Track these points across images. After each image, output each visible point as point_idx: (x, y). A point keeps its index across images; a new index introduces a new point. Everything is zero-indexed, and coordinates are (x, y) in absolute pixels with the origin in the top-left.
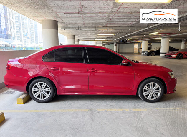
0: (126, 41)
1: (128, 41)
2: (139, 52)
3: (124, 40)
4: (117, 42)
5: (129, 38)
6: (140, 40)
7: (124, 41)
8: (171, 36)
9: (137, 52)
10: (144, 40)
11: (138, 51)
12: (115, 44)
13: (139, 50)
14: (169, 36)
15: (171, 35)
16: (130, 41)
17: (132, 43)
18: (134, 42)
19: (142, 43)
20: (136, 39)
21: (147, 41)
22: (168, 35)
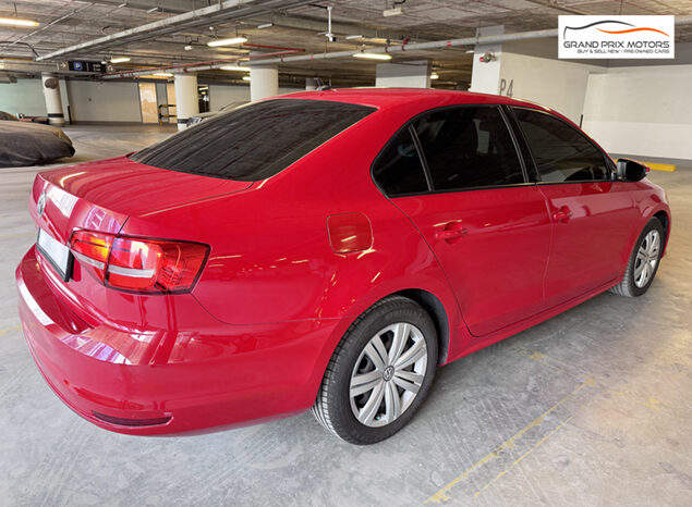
0: (103, 68)
1: (111, 69)
2: (164, 120)
3: (91, 64)
4: (58, 69)
5: (116, 56)
6: (165, 68)
7: (91, 70)
8: (285, 59)
9: (155, 119)
10: (182, 70)
11: (161, 116)
12: (45, 79)
13: (164, 111)
14: (279, 60)
15: (284, 55)
16: (119, 67)
17: (130, 80)
18: (136, 74)
19: (173, 82)
20: (147, 65)
21: (192, 73)
22: (276, 56)
